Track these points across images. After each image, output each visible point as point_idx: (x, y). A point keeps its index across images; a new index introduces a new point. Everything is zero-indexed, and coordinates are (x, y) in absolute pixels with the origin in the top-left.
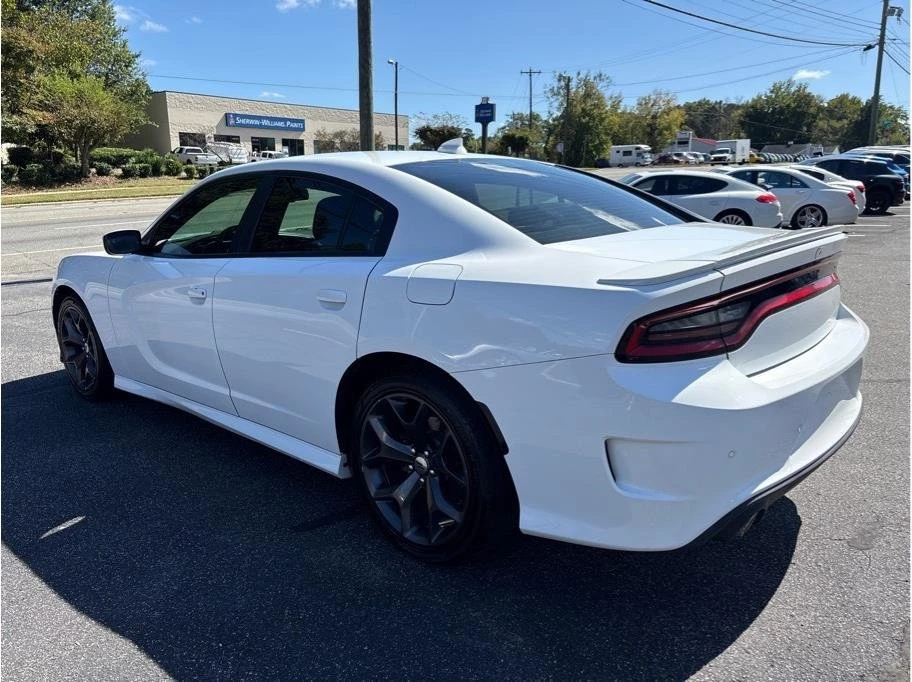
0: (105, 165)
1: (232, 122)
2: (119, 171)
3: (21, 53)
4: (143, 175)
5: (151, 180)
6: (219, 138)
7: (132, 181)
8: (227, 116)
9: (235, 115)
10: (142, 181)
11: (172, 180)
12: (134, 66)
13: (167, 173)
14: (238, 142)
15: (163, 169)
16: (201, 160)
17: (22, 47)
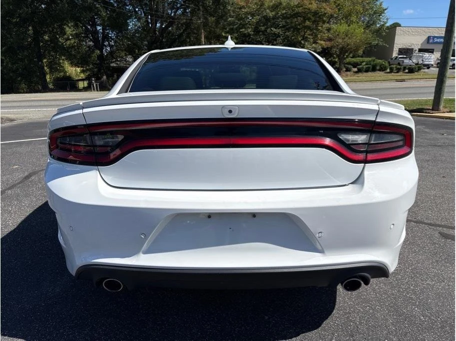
0: (350, 66)
1: (431, 41)
2: (356, 69)
3: (321, 15)
4: (367, 71)
5: (370, 74)
6: (420, 50)
7: (360, 74)
8: (429, 38)
9: (434, 37)
10: (365, 74)
11: (382, 73)
12: (383, 15)
13: (380, 70)
14: (432, 52)
15: (378, 68)
16: (406, 62)
17: (322, 12)
